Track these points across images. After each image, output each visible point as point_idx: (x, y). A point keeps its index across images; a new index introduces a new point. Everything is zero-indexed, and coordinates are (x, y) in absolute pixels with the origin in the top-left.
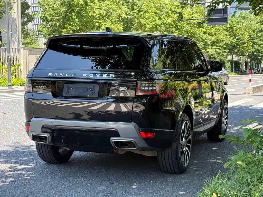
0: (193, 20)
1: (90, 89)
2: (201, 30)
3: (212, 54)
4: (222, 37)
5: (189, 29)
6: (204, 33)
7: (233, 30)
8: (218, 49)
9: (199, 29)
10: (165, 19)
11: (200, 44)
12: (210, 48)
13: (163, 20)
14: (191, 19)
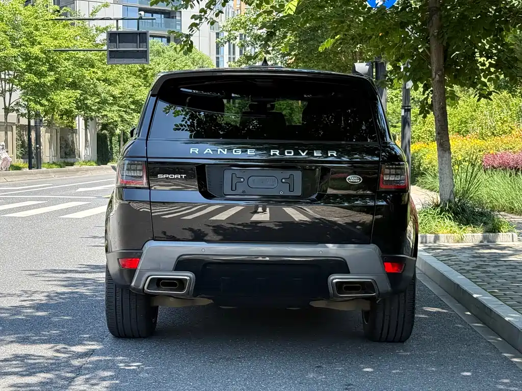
0: (76, 52)
1: (283, 180)
2: (94, 72)
3: (112, 121)
4: (129, 87)
5: (70, 69)
6: (98, 79)
7: (147, 75)
8: (124, 113)
9: (90, 70)
10: (26, 47)
11: (92, 101)
12: (108, 109)
13: (22, 47)
14: (72, 49)
